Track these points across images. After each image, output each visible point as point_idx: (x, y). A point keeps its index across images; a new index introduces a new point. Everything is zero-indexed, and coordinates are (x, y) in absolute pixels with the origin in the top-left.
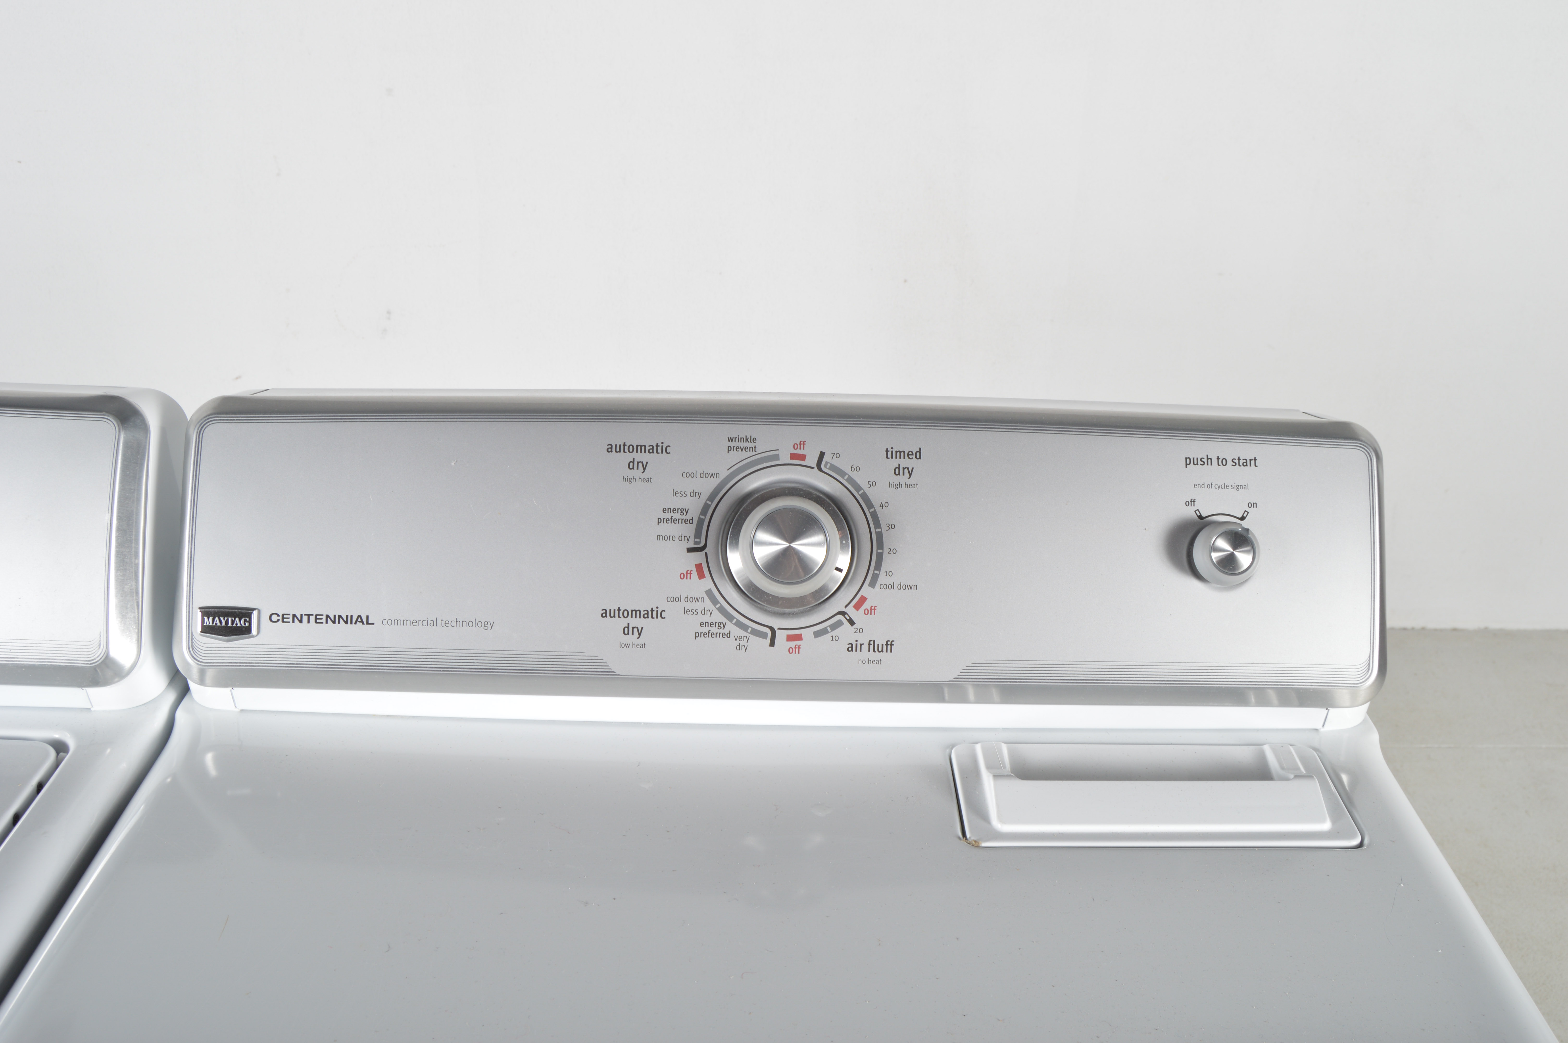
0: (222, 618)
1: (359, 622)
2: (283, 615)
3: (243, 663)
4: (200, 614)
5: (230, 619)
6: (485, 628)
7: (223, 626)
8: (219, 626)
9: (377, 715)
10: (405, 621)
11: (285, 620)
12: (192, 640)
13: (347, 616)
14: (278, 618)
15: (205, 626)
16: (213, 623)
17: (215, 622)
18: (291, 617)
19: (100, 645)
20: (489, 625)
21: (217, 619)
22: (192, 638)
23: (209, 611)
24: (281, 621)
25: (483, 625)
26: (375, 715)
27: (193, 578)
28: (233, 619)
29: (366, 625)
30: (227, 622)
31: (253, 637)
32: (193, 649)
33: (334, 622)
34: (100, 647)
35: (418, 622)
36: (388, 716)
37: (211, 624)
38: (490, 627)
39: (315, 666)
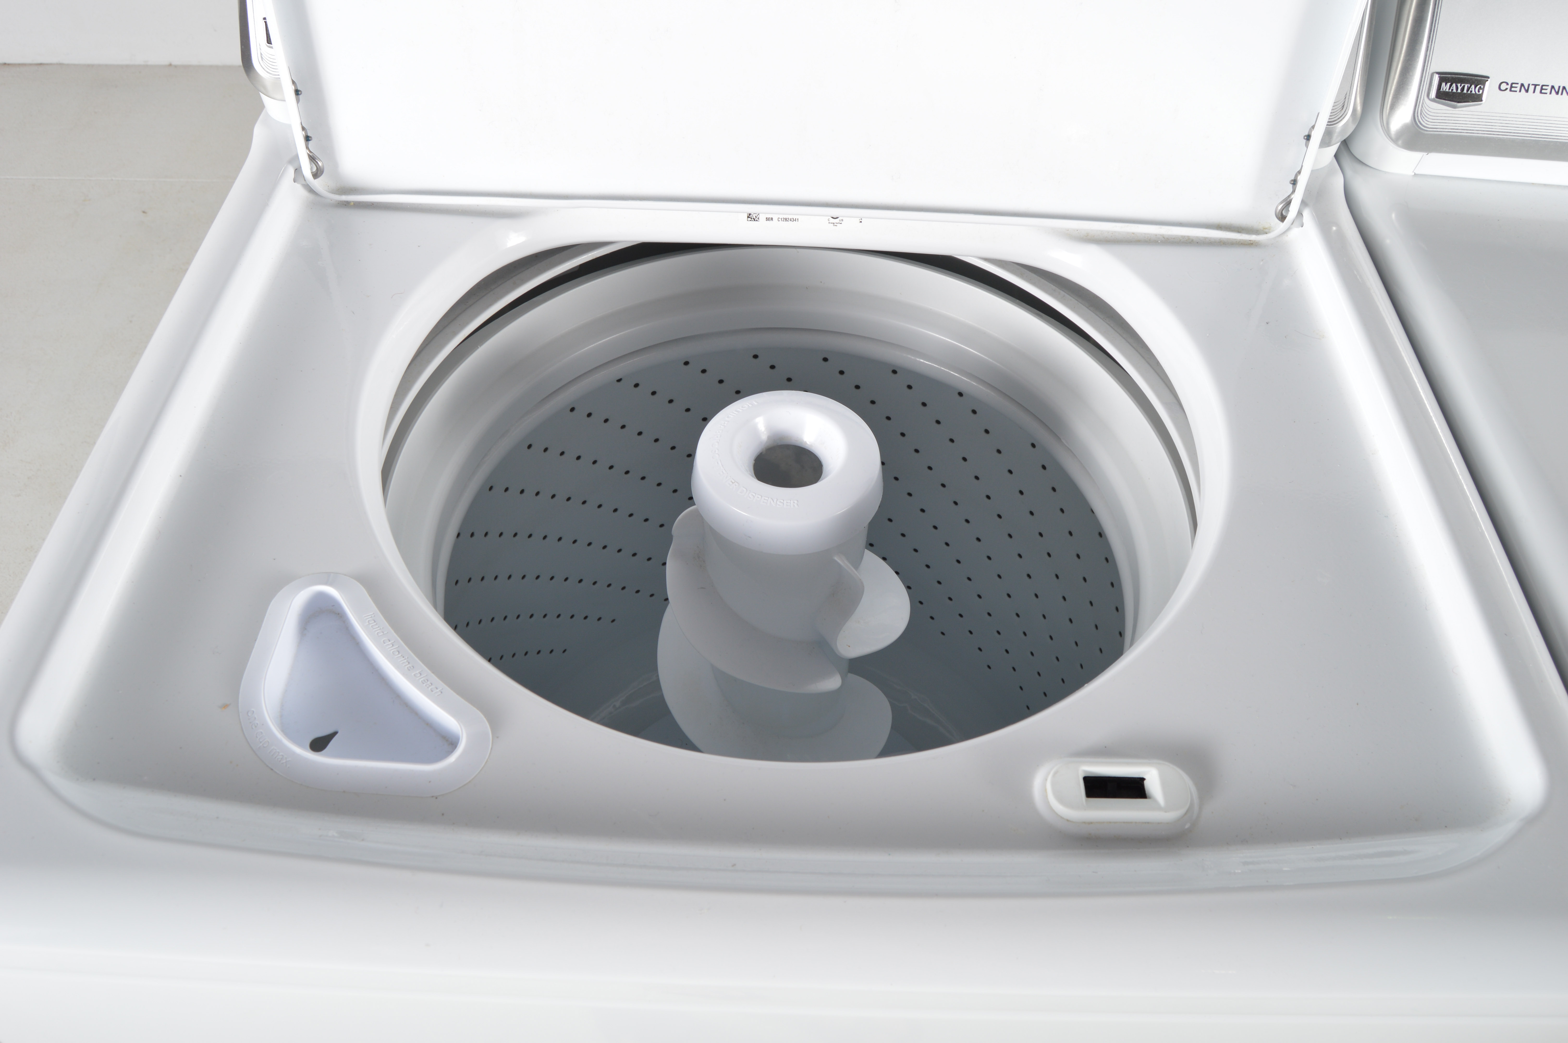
2: (1512, 84)
5: (1466, 86)
8: (1454, 92)
17: (1451, 88)
19: (1343, 106)
21: (1454, 85)
23: (1447, 77)
24: (1509, 89)
30: (1463, 89)
33: (1557, 93)
34: (1342, 109)
37: (1447, 90)
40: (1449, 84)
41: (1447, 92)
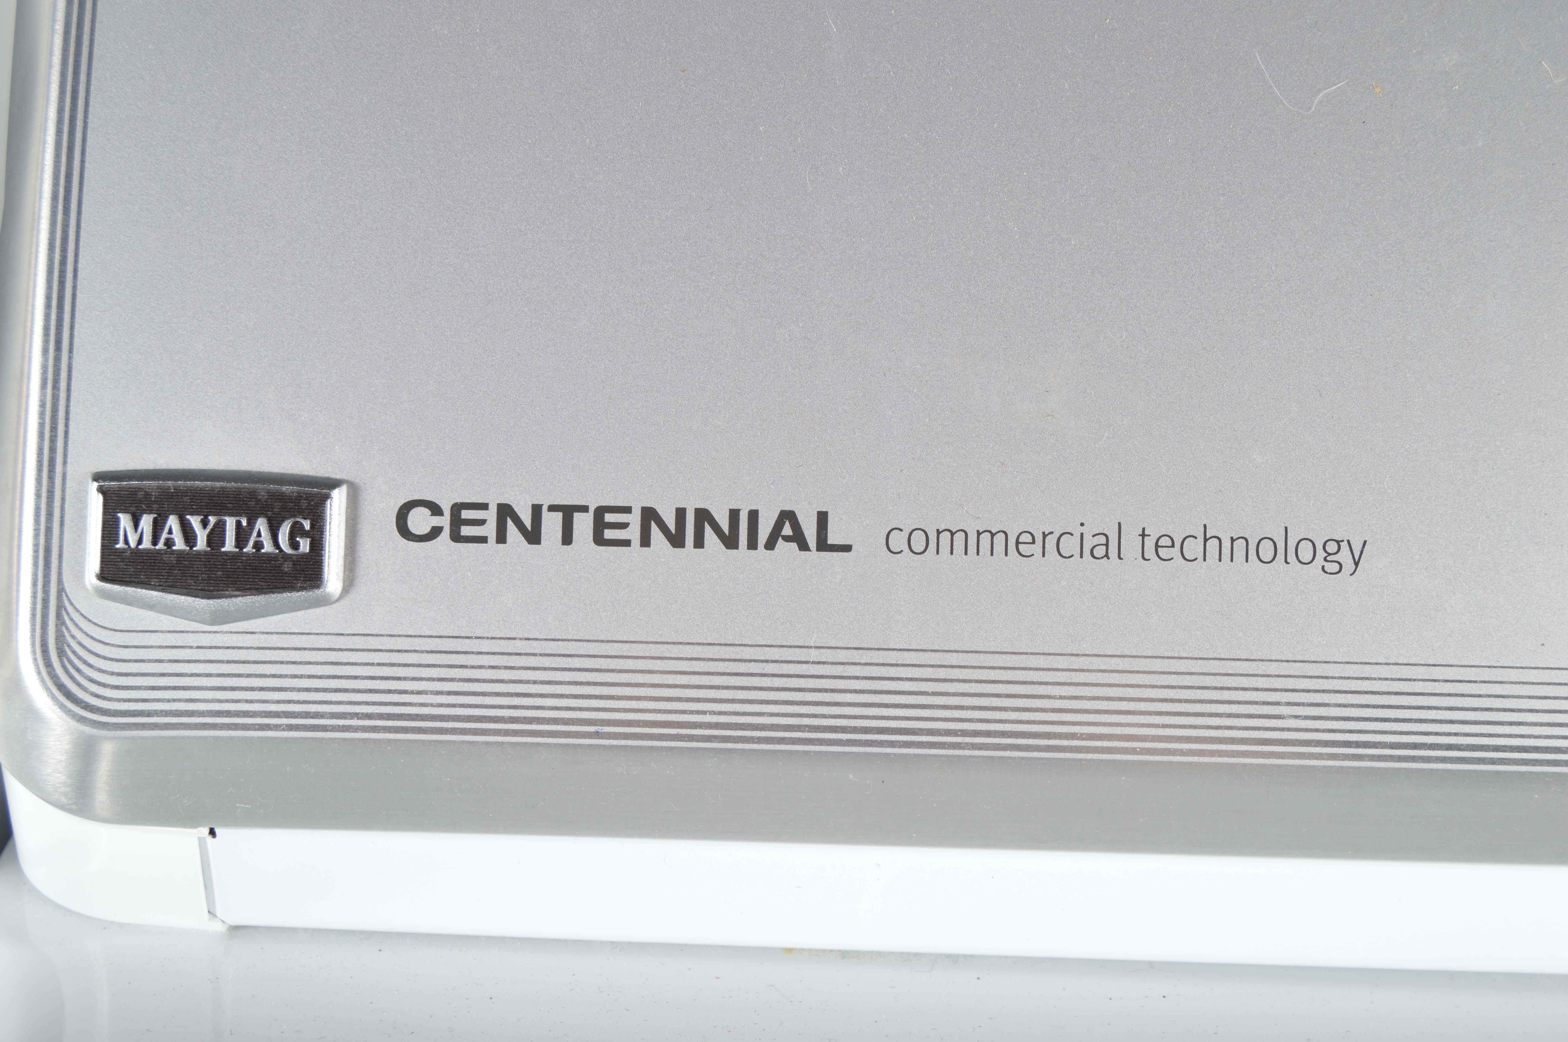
0: (195, 521)
1: (787, 539)
2: (457, 508)
3: (277, 715)
4: (96, 502)
5: (230, 523)
6: (1331, 567)
7: (198, 553)
8: (180, 553)
9: (802, 950)
10: (985, 538)
11: (466, 531)
12: (59, 616)
13: (734, 515)
14: (436, 521)
15: (122, 551)
16: (155, 542)
17: (164, 535)
18: (491, 516)
20: (1344, 556)
21: (173, 522)
22: (60, 607)
23: (139, 489)
25: (1321, 554)
26: (790, 950)
27: (71, 351)
28: (244, 523)
29: (814, 555)
30: (216, 537)
31: (325, 601)
32: (61, 653)
35: (1039, 538)
36: (845, 955)
37: (146, 544)
38: (1349, 565)
39: (592, 729)
40: (146, 522)
41: (147, 552)
